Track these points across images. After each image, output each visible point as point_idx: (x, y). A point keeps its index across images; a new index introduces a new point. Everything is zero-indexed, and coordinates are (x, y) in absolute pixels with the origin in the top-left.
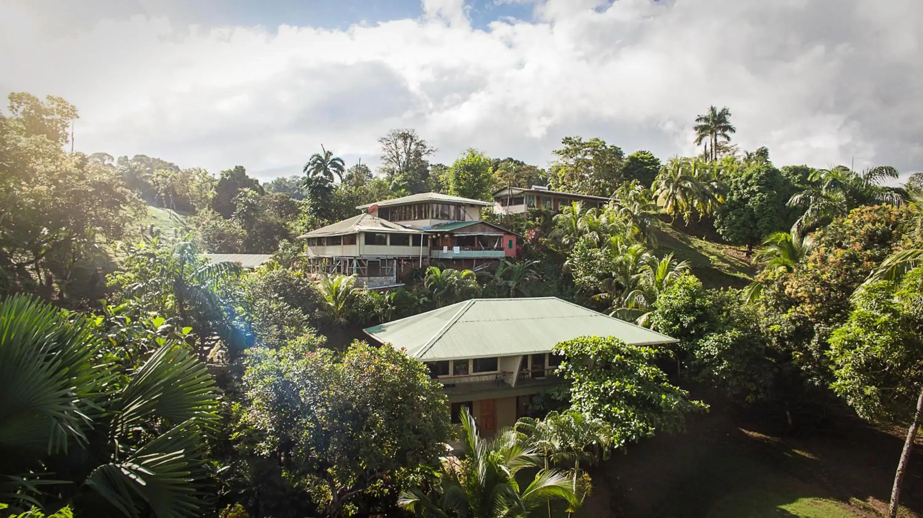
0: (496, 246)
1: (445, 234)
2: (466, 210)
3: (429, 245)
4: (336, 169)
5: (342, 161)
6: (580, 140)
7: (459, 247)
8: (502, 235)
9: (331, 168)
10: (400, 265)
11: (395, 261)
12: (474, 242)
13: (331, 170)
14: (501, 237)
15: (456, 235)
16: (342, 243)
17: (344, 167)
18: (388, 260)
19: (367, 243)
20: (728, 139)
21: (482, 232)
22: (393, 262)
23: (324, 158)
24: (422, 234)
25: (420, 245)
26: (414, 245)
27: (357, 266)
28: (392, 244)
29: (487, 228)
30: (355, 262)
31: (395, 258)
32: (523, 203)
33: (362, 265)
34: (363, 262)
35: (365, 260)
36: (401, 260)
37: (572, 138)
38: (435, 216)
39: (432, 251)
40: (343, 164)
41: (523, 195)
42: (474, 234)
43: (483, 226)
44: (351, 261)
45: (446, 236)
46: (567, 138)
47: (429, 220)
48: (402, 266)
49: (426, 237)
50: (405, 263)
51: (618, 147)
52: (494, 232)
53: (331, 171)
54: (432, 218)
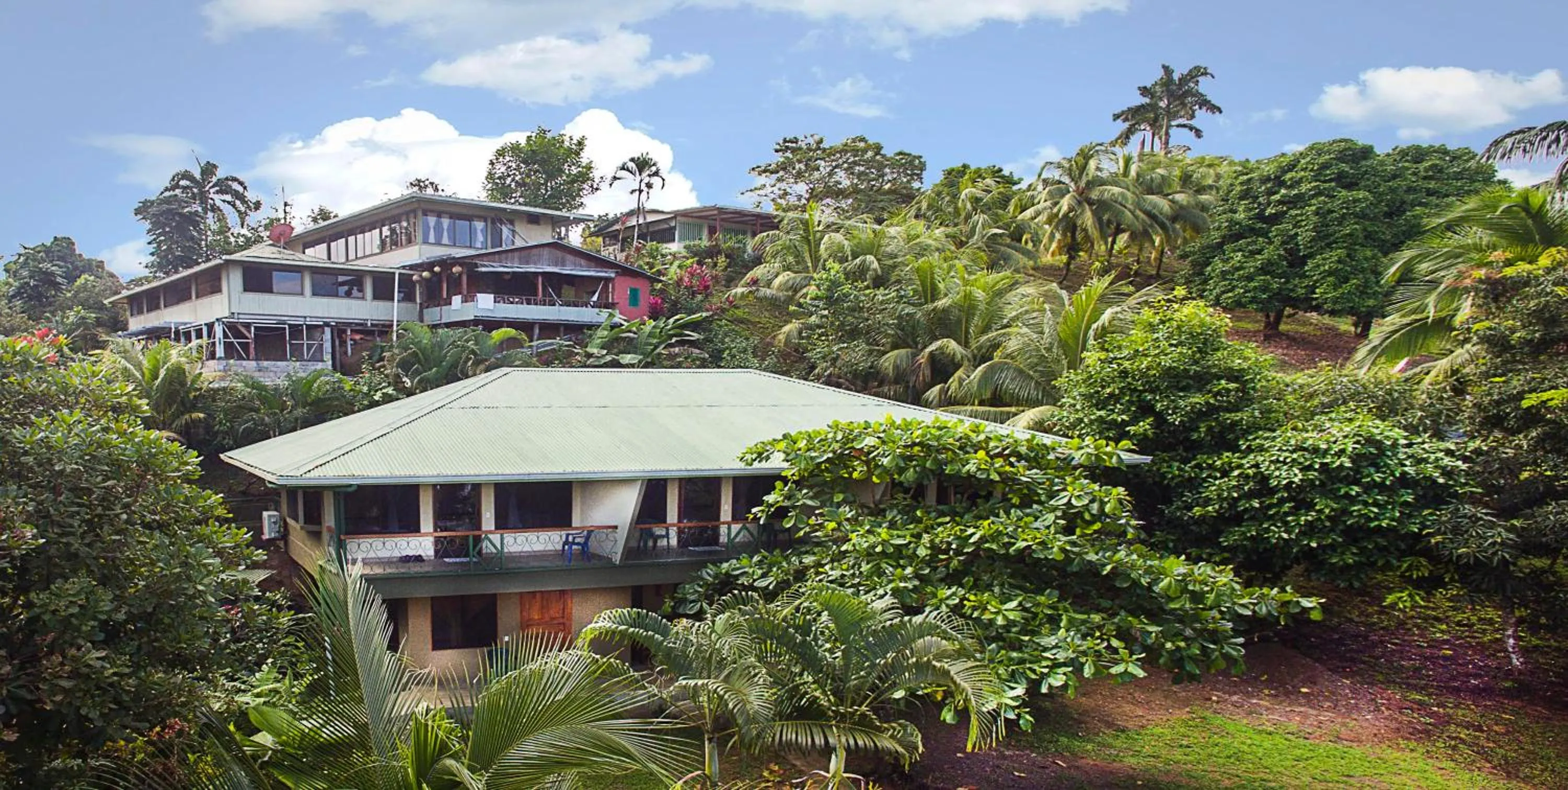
0: (595, 298)
1: (454, 265)
2: (517, 229)
3: (418, 301)
4: (228, 198)
5: (241, 183)
6: (821, 141)
7: (492, 296)
8: (613, 275)
9: (216, 197)
10: (343, 343)
11: (328, 331)
12: (536, 289)
13: (218, 199)
14: (607, 280)
15: (483, 269)
16: (194, 297)
17: (246, 194)
18: (309, 327)
19: (247, 288)
20: (1198, 134)
21: (556, 265)
22: (323, 333)
23: (198, 176)
24: (397, 272)
25: (393, 299)
26: (376, 297)
27: (225, 335)
28: (315, 294)
29: (569, 258)
30: (219, 330)
31: (327, 324)
32: (674, 240)
33: (238, 334)
34: (243, 330)
35: (247, 326)
36: (345, 331)
37: (801, 138)
38: (432, 239)
39: (425, 311)
40: (245, 188)
41: (673, 224)
42: (532, 269)
43: (559, 254)
44: (210, 326)
45: (456, 269)
46: (785, 141)
47: (417, 247)
48: (349, 343)
49: (406, 281)
50: (358, 337)
51: (915, 153)
52: (589, 268)
53: (219, 203)
54: (426, 242)
